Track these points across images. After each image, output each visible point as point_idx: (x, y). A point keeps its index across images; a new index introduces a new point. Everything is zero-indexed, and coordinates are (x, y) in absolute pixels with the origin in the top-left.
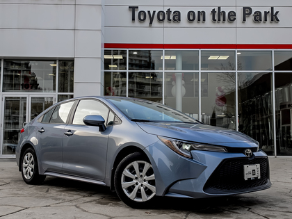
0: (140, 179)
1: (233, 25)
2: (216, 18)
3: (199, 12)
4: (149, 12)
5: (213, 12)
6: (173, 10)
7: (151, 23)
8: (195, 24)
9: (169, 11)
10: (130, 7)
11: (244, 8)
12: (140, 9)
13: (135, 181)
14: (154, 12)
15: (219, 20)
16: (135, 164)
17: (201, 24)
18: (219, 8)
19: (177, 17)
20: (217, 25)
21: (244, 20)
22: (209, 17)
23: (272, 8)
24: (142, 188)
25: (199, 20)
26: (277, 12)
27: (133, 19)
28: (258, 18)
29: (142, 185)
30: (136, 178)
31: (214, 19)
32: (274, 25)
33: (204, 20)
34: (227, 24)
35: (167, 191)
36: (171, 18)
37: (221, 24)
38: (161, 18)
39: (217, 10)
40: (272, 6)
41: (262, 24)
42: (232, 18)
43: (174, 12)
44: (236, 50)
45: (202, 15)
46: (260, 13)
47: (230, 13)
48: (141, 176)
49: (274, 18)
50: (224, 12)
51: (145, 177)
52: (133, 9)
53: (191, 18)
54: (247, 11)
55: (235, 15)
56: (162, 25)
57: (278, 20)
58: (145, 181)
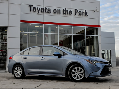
0: (77, 73)
1: (71, 16)
2: (65, 13)
3: (58, 10)
4: (37, 8)
5: (64, 10)
6: (47, 8)
7: (38, 13)
8: (56, 14)
9: (46, 8)
10: (29, 5)
11: (75, 10)
12: (34, 6)
13: (76, 74)
14: (40, 8)
15: (66, 14)
16: (76, 68)
17: (59, 15)
18: (66, 9)
19: (49, 11)
20: (65, 15)
21: (75, 14)
22: (62, 12)
23: (85, 11)
24: (79, 76)
25: (58, 13)
26: (87, 12)
27: (31, 10)
28: (80, 14)
31: (64, 13)
32: (86, 17)
33: (60, 13)
34: (68, 15)
36: (47, 11)
37: (66, 15)
38: (43, 11)
39: (65, 10)
40: (85, 9)
41: (81, 16)
42: (70, 13)
43: (48, 9)
44: (72, 26)
45: (59, 11)
46: (81, 12)
47: (70, 11)
49: (86, 14)
50: (68, 11)
51: (80, 72)
52: (31, 6)
53: (55, 12)
54: (76, 11)
55: (72, 12)
56: (42, 14)
57: (87, 15)
58: (79, 73)
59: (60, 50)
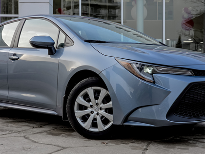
13: (89, 110)
16: (90, 91)
24: (98, 118)
29: (98, 114)
30: (91, 106)
35: (126, 119)
48: (97, 104)
51: (102, 105)
58: (101, 109)
59: (60, 29)
